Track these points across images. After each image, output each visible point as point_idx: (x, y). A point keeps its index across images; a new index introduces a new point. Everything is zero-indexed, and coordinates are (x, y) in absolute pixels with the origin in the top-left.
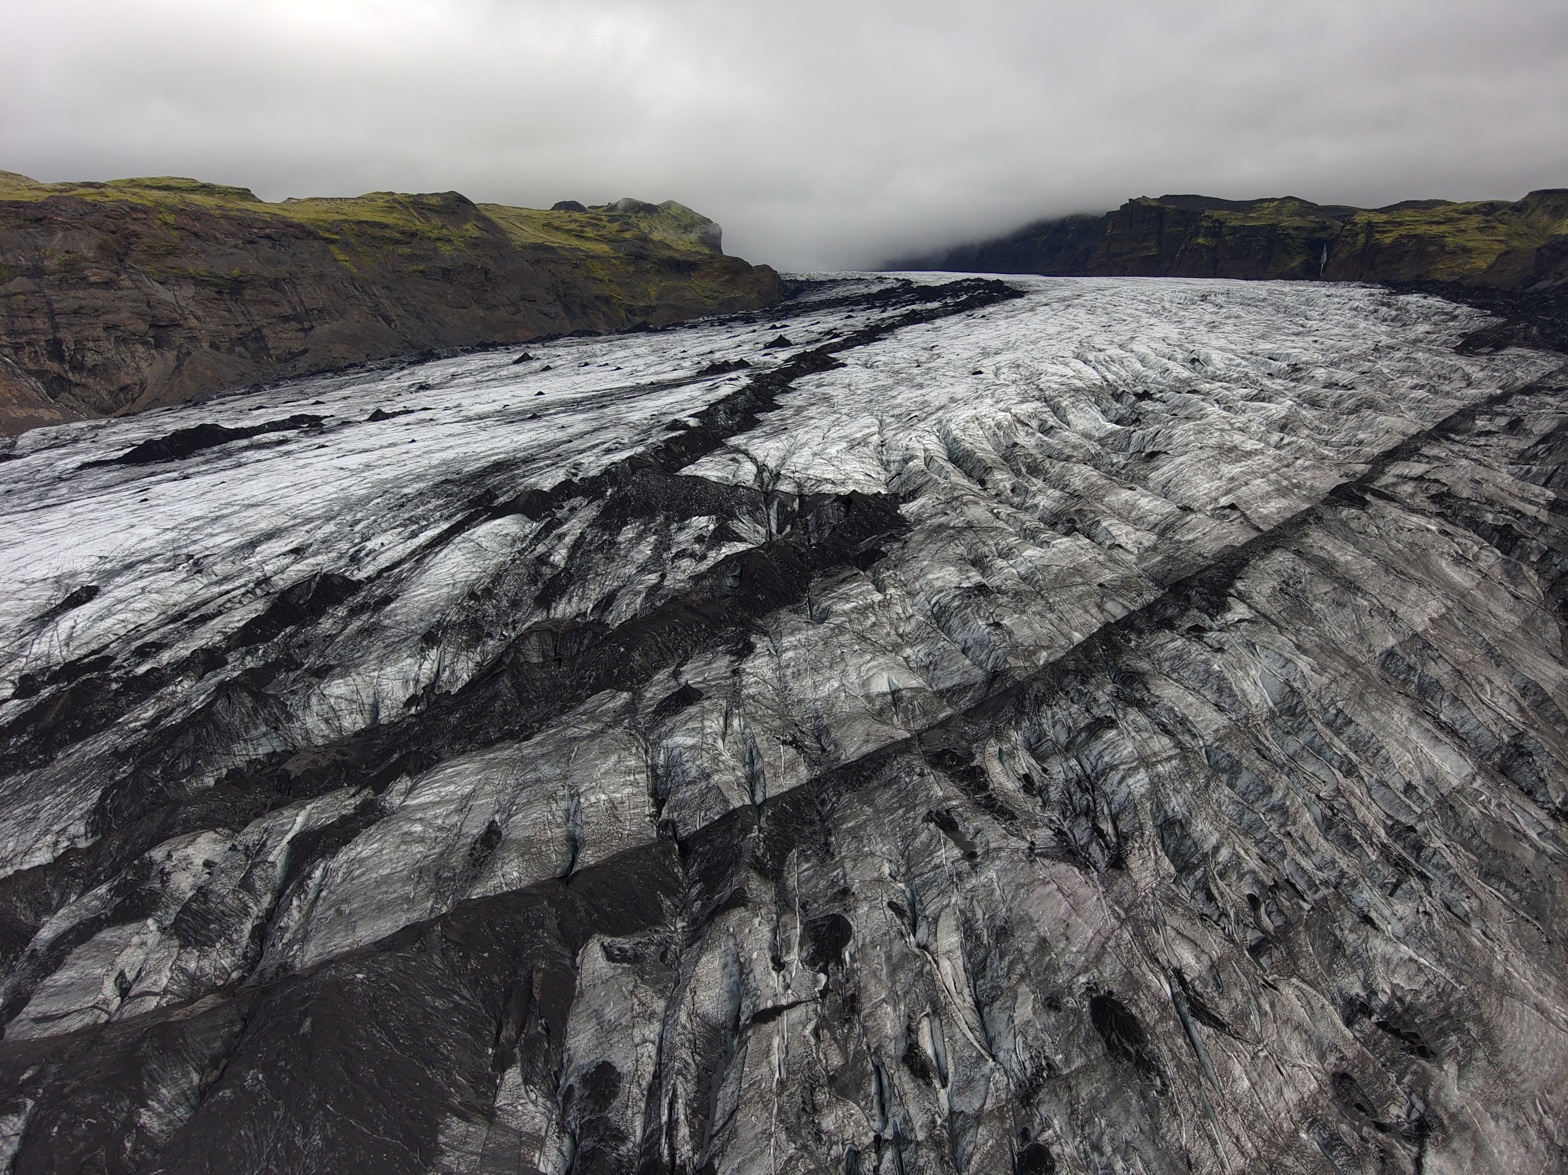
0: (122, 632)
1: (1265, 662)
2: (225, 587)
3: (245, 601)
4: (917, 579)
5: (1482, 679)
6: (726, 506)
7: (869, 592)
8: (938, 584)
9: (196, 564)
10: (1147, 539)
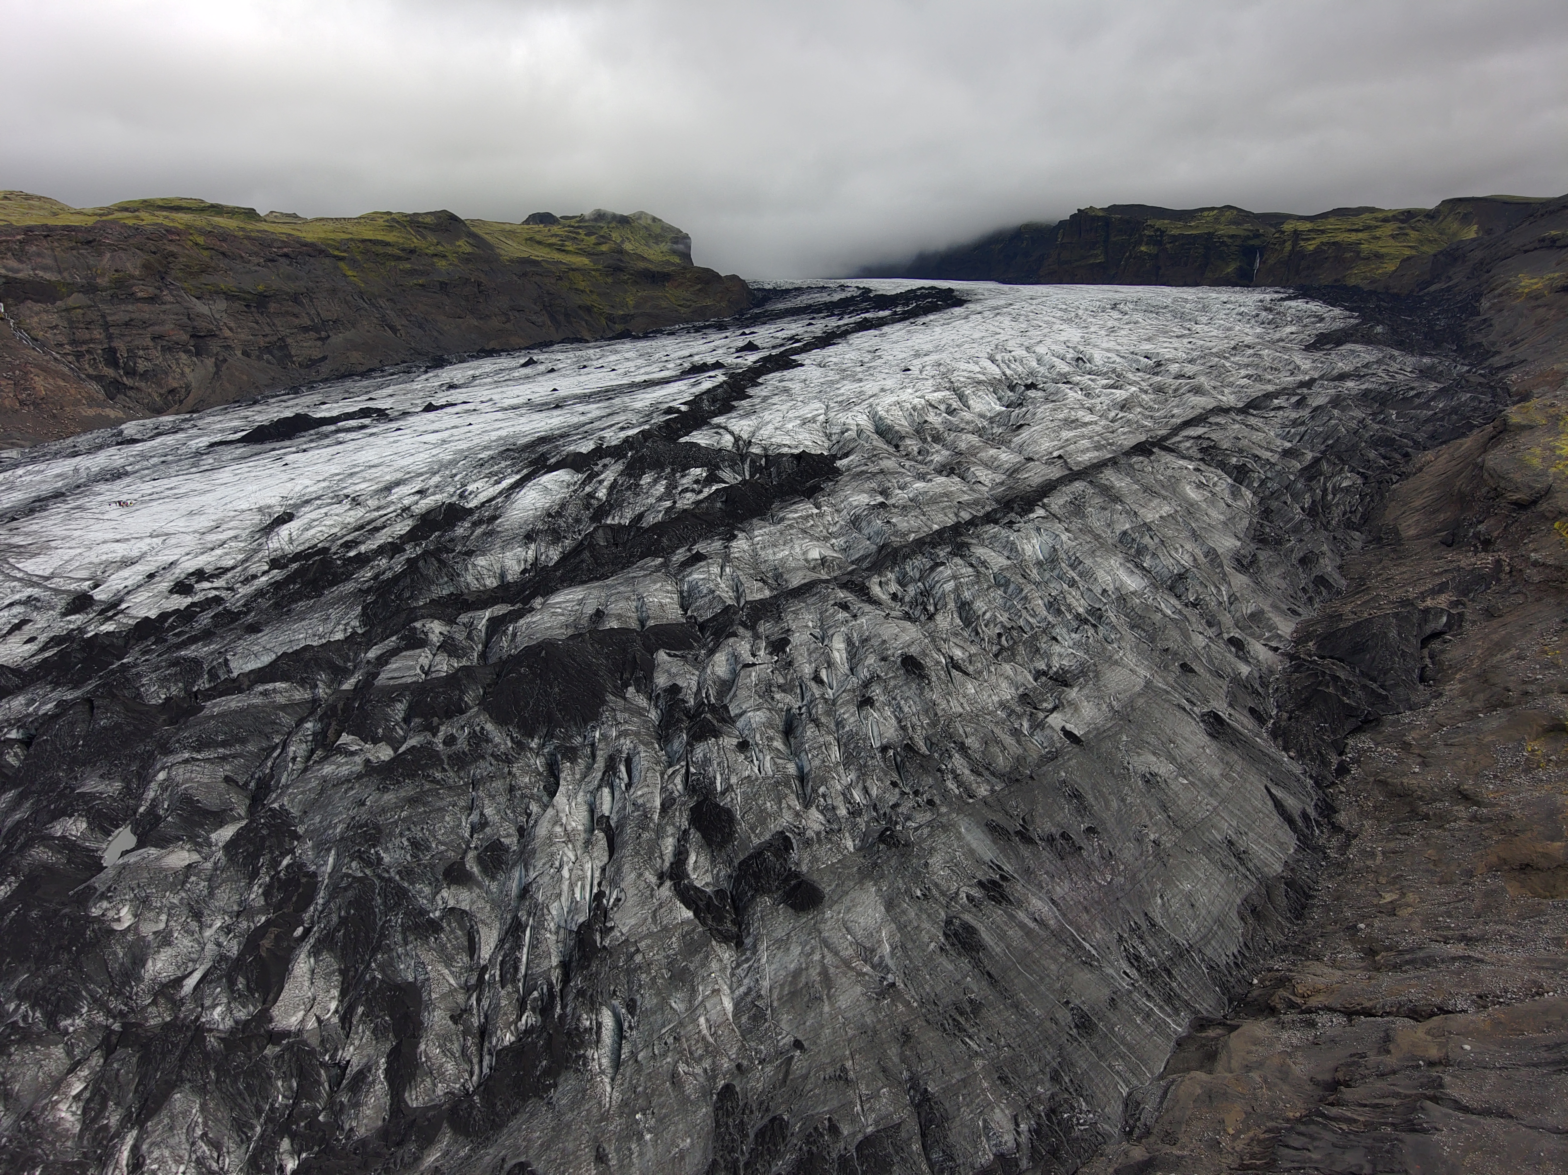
10: (999, 478)
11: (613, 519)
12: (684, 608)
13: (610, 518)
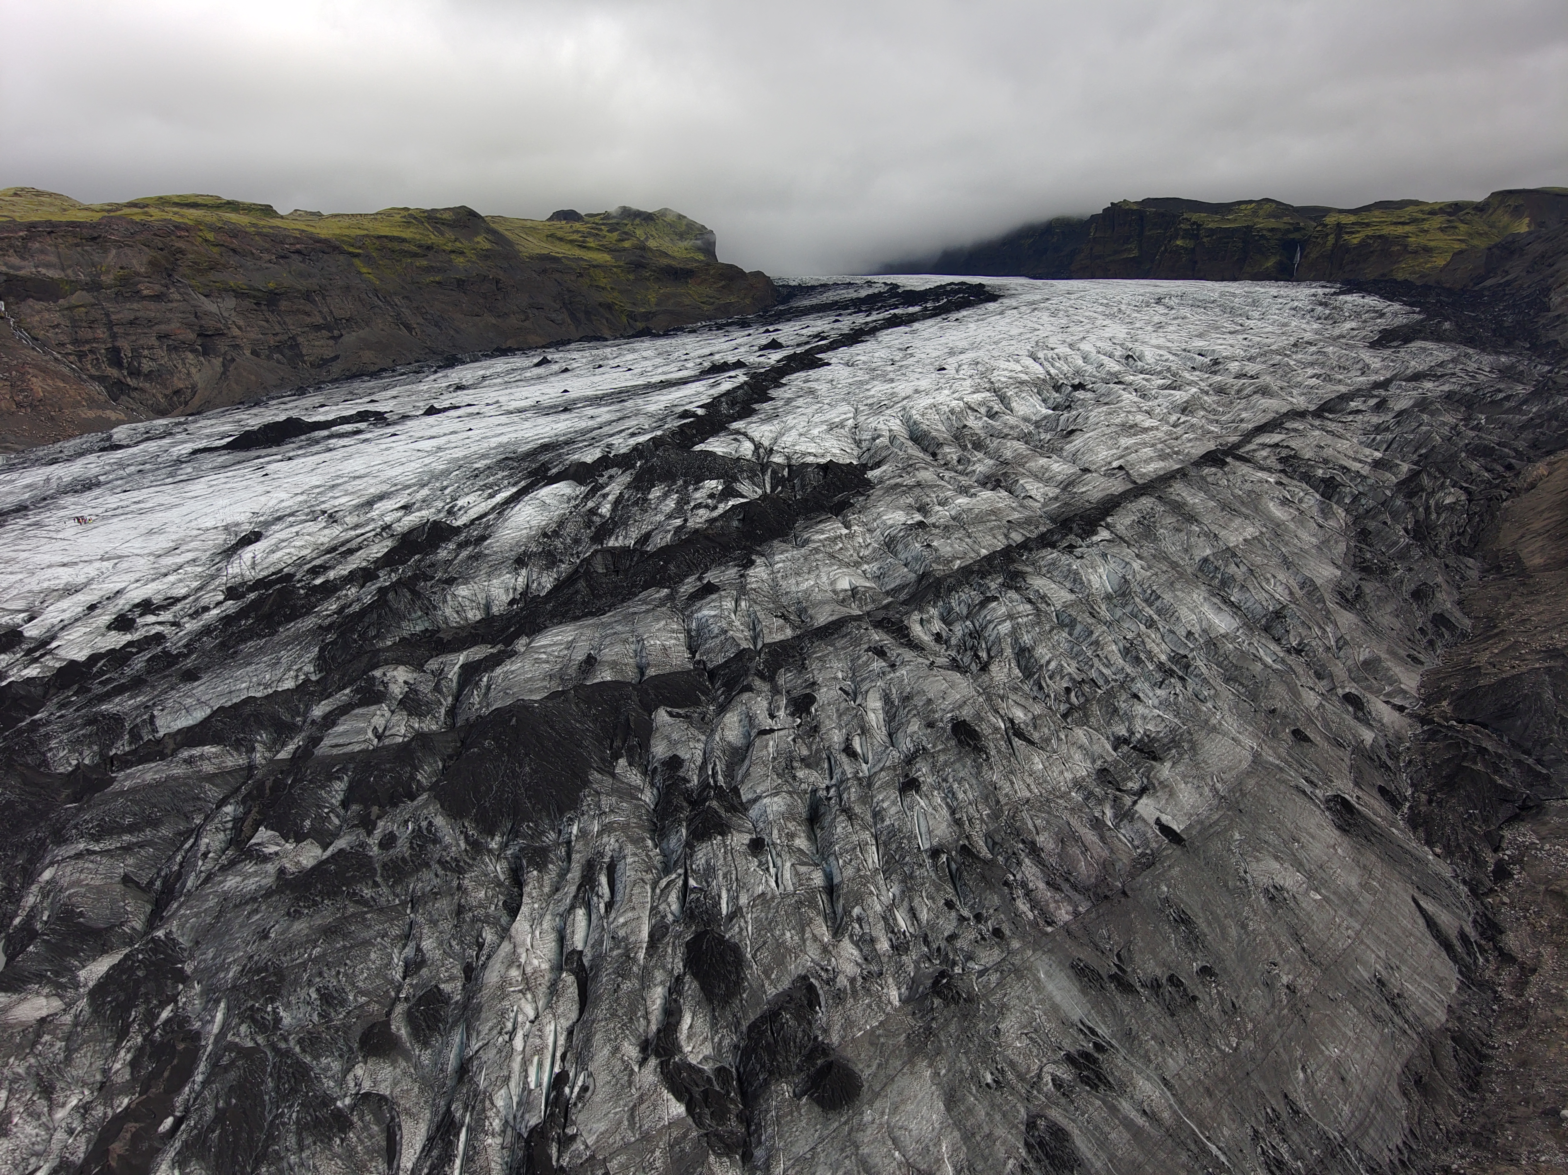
0: (291, 561)
1: (1112, 565)
2: (359, 532)
3: (377, 540)
4: (875, 520)
5: (1269, 576)
6: (730, 473)
7: (839, 528)
8: (891, 522)
9: (329, 517)
10: (1053, 492)
11: (617, 539)
12: (692, 650)
13: (613, 538)
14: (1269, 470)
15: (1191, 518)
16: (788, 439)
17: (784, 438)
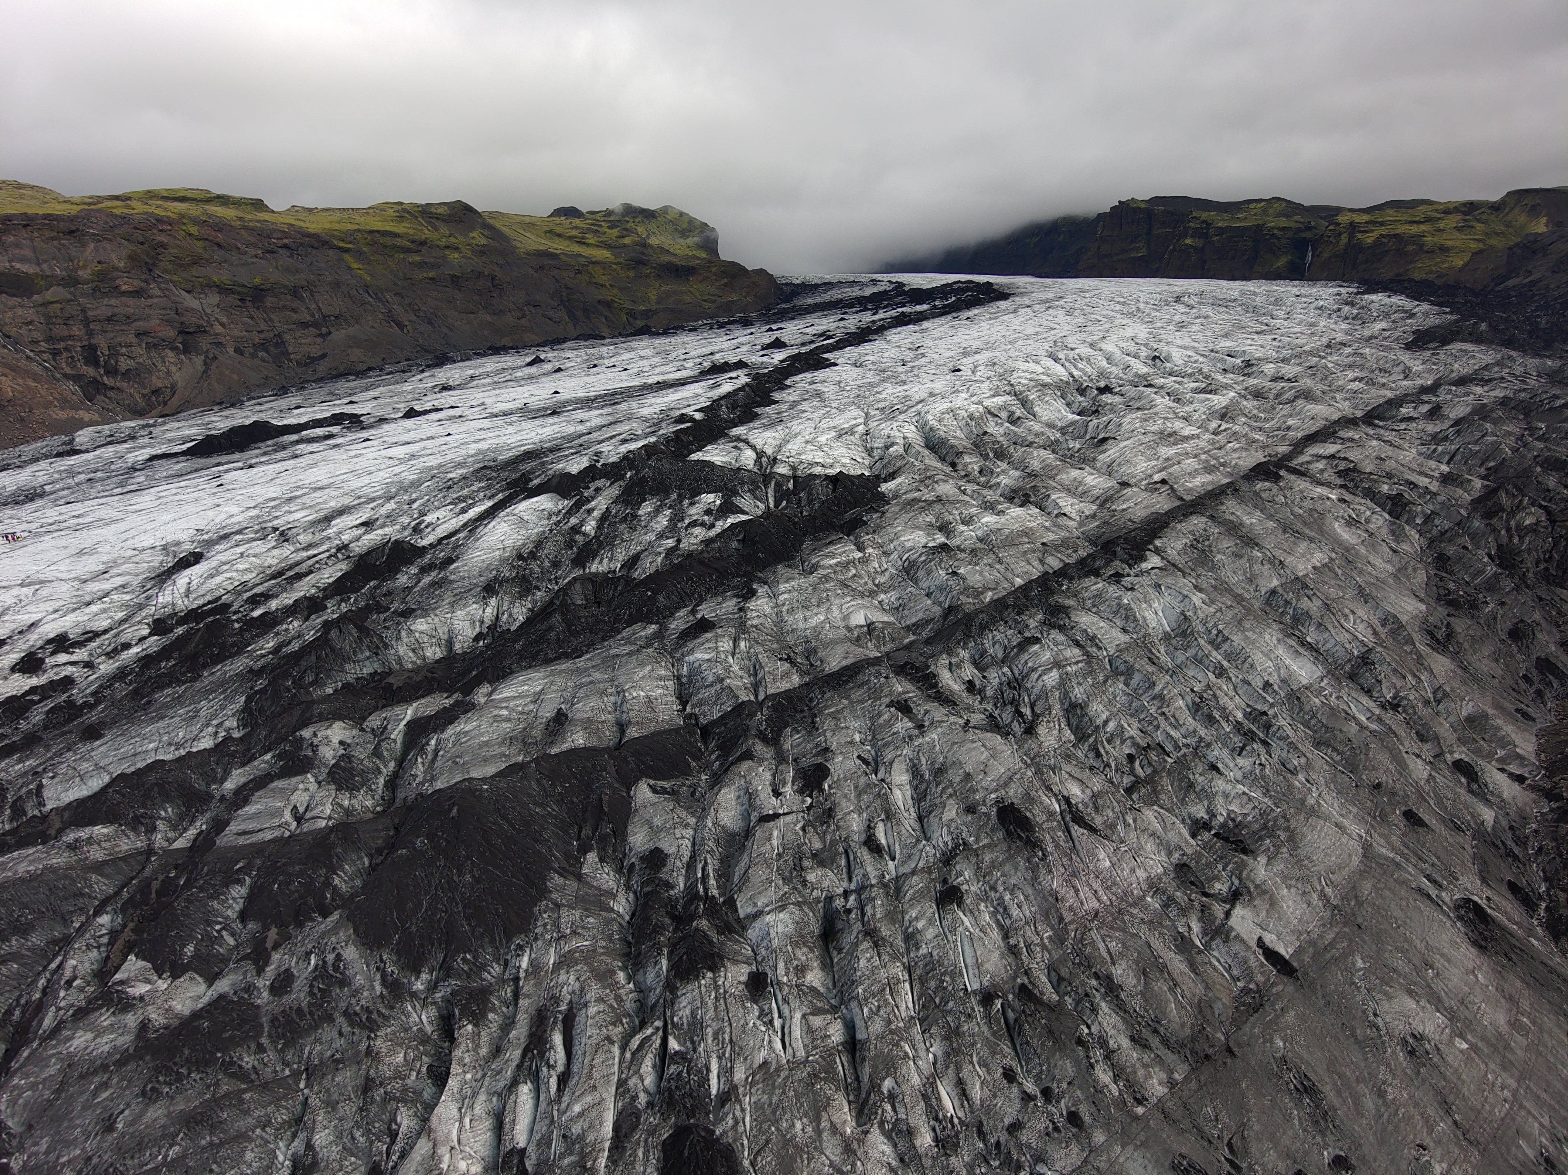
0: (230, 588)
1: (1168, 598)
2: (311, 552)
3: (330, 563)
4: (891, 541)
5: (1347, 611)
6: (730, 485)
7: (851, 551)
8: (909, 544)
9: (282, 534)
10: (1089, 508)
11: (601, 562)
12: (683, 701)
13: (597, 562)
14: (1328, 484)
15: (1251, 542)
16: (793, 447)
17: (789, 446)
